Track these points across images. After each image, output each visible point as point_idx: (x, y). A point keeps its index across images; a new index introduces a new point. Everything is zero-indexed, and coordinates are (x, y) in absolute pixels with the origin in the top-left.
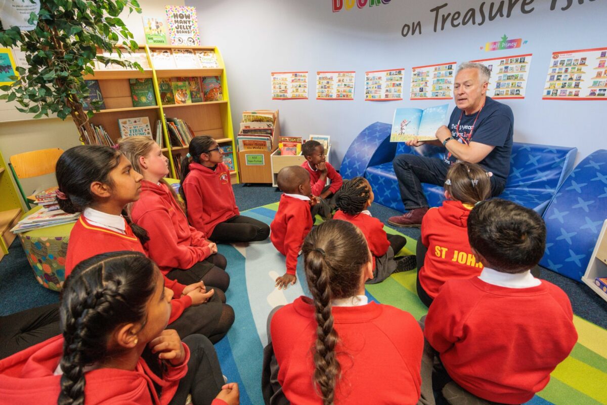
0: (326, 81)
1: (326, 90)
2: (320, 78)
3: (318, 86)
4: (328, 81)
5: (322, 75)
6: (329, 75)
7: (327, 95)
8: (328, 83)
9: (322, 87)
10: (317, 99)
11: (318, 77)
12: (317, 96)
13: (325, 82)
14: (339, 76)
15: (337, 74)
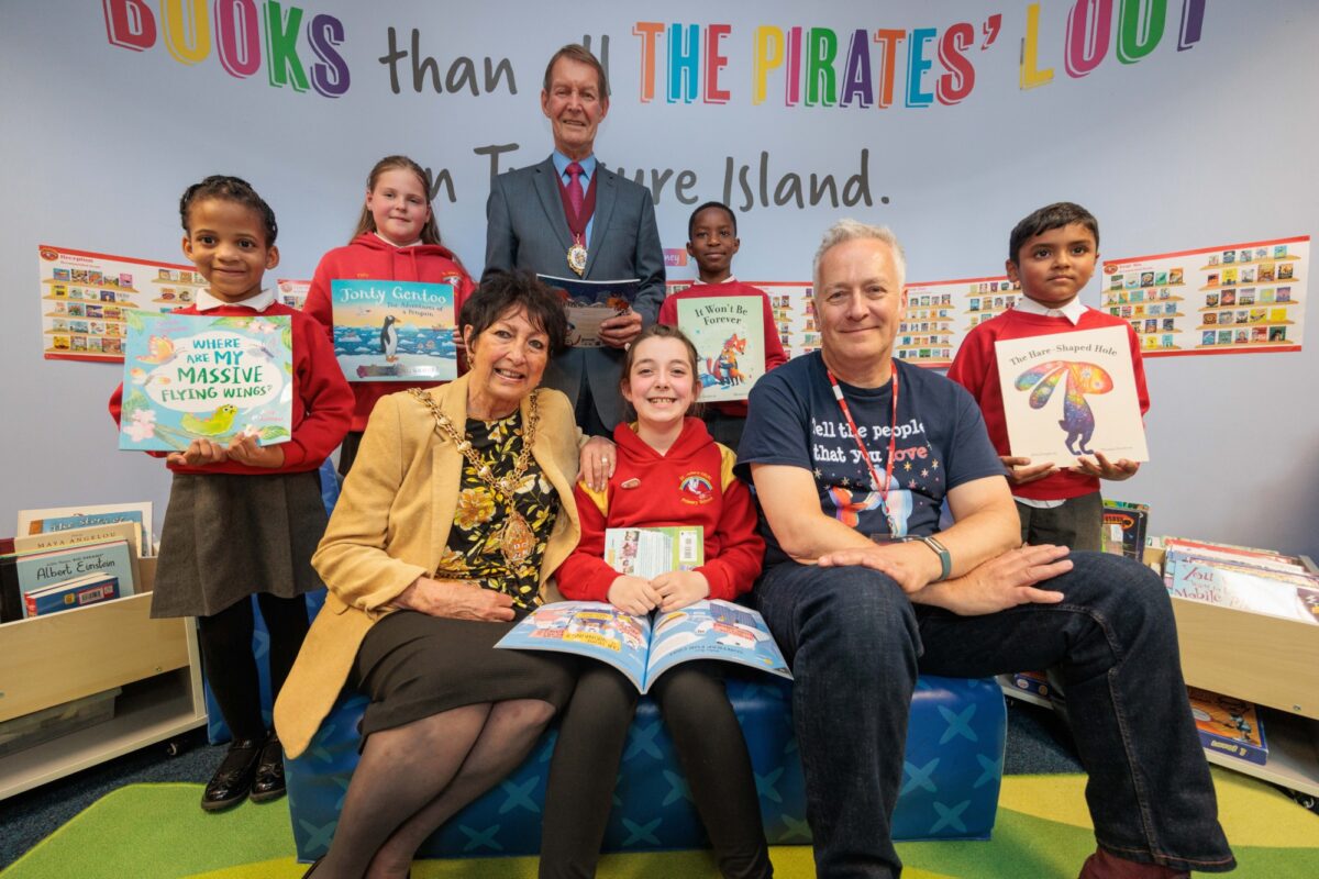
0: (97, 291)
1: (100, 322)
2: (58, 274)
3: (49, 306)
4: (107, 288)
5: (66, 263)
6: (111, 270)
7: (106, 344)
8: (107, 297)
9: (76, 311)
10: (49, 357)
11: (47, 268)
12: (48, 343)
13: (90, 293)
14: (161, 279)
15: (155, 270)
